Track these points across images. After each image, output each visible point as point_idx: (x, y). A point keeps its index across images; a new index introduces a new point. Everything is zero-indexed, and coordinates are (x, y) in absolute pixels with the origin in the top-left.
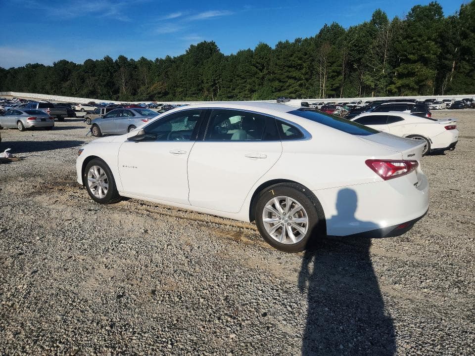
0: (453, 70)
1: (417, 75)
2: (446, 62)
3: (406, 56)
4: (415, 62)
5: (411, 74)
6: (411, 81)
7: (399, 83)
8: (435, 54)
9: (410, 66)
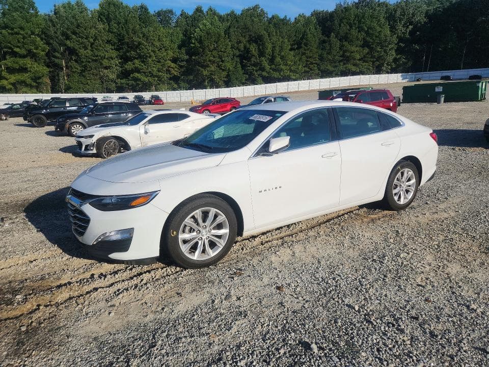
0: (64, 69)
1: (30, 71)
2: (57, 61)
3: (12, 49)
4: (24, 57)
5: (23, 70)
6: (25, 77)
7: (13, 78)
8: (43, 51)
9: (21, 61)
